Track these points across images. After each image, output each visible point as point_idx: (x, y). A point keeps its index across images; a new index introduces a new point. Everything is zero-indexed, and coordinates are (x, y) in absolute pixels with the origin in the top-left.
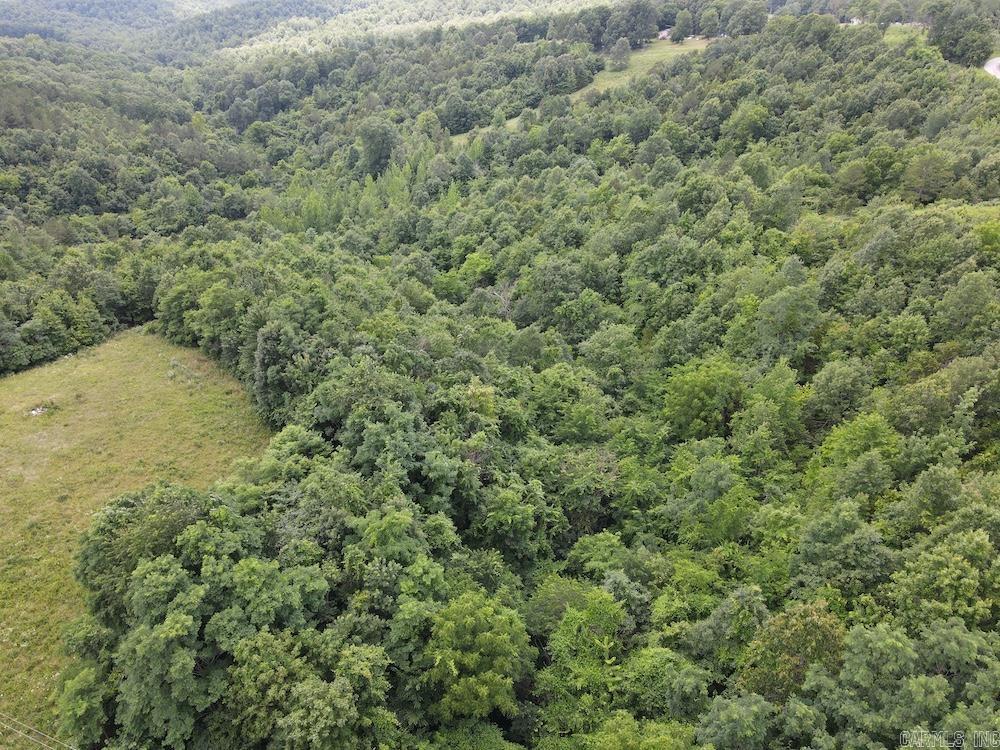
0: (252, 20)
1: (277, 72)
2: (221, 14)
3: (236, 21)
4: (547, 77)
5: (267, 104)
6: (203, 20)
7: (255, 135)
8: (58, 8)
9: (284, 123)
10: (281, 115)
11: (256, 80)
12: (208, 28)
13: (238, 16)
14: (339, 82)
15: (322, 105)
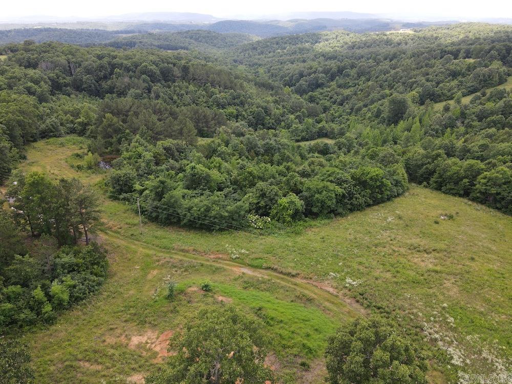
0: (275, 46)
1: (315, 70)
2: (261, 42)
3: (268, 46)
4: (481, 78)
5: (313, 84)
6: (253, 45)
7: (310, 99)
8: (186, 38)
9: (321, 94)
10: (320, 90)
11: (305, 73)
12: (254, 48)
13: (269, 44)
14: (348, 76)
15: (340, 86)
